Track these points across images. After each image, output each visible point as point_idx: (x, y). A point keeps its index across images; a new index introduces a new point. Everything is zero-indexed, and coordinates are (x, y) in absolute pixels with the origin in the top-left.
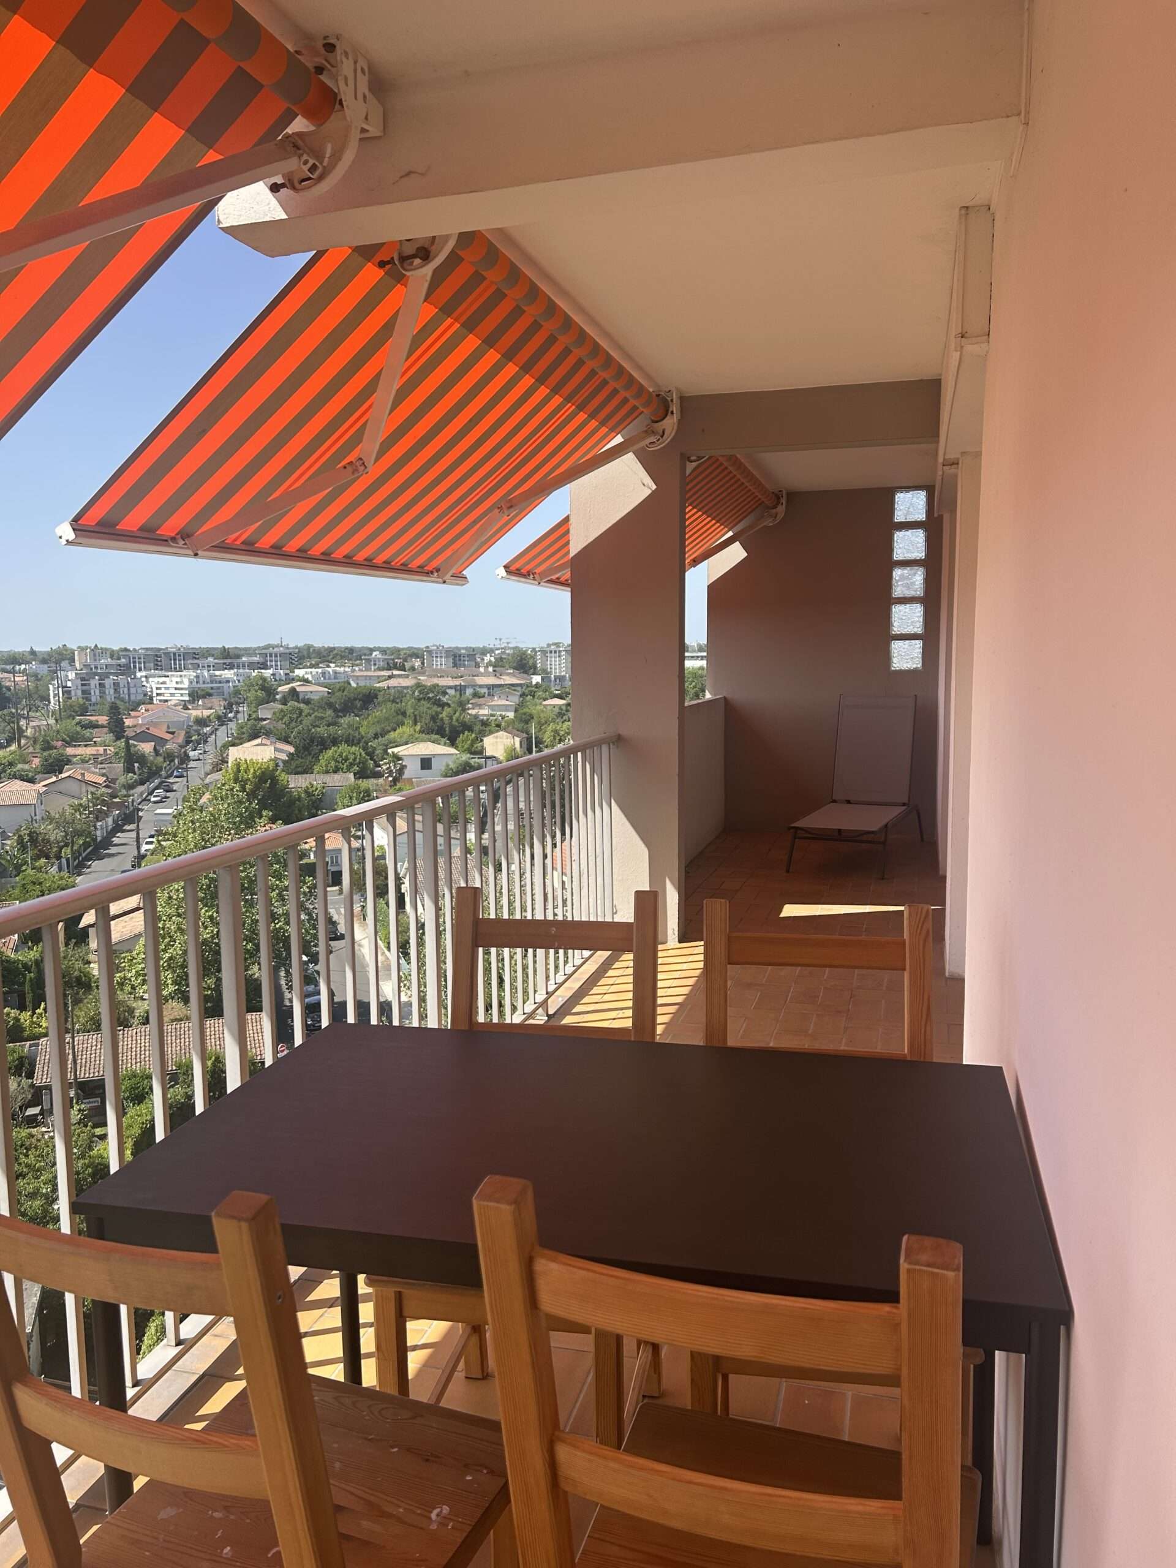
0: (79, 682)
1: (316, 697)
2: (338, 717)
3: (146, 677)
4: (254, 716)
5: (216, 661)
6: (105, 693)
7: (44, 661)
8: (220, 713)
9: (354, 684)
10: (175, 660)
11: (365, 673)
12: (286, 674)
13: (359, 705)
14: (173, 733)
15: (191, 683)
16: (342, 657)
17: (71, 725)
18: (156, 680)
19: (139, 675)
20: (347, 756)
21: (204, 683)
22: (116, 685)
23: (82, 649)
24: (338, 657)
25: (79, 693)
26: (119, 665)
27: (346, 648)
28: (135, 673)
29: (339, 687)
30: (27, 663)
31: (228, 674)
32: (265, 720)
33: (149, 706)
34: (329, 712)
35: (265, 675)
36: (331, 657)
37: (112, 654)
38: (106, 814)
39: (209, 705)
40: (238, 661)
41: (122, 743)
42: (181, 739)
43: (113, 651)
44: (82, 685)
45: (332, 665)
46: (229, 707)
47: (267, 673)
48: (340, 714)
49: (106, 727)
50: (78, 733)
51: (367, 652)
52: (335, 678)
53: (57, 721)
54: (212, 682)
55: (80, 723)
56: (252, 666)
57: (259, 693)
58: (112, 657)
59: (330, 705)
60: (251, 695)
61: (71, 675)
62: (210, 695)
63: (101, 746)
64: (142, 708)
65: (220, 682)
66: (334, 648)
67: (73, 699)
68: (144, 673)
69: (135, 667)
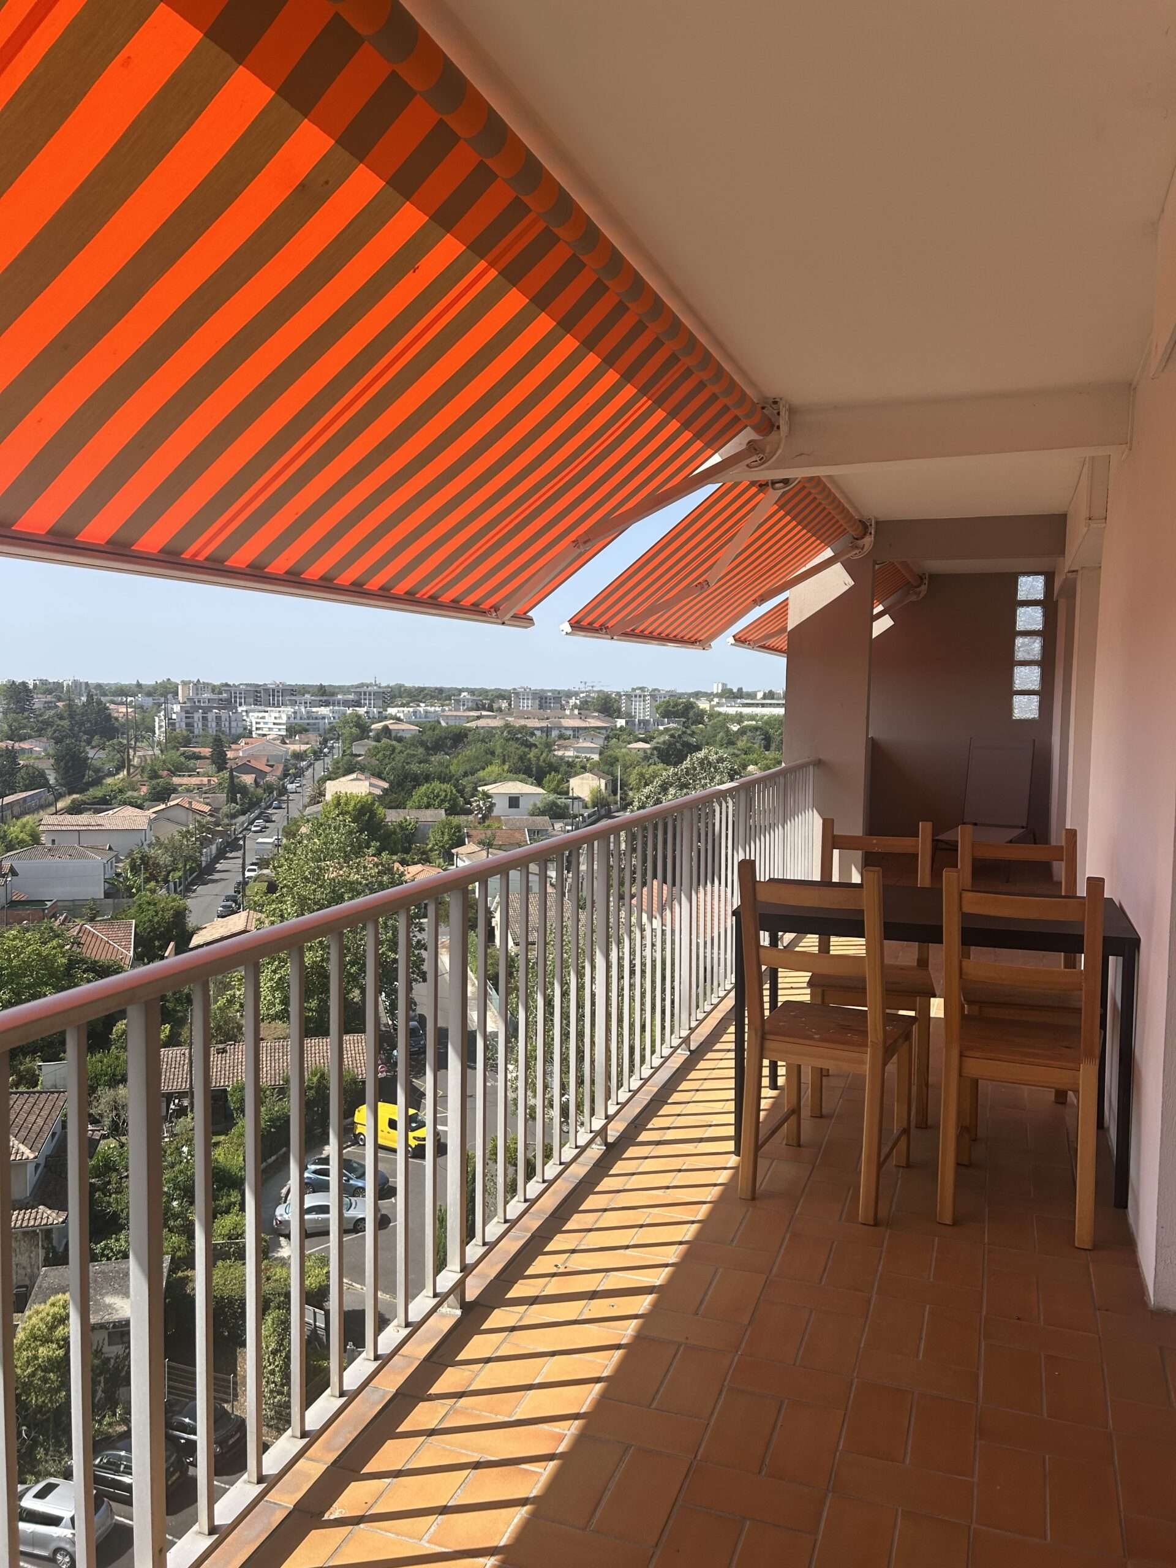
0: (184, 715)
1: (408, 735)
2: (429, 754)
3: (246, 711)
4: (348, 752)
5: (313, 698)
6: (207, 726)
7: (149, 694)
8: (316, 748)
9: (443, 724)
10: (274, 696)
11: (455, 713)
12: (379, 712)
13: (449, 744)
14: (272, 766)
15: (289, 718)
16: (432, 697)
17: (174, 755)
18: (256, 714)
19: (240, 709)
20: (438, 793)
21: (301, 718)
22: (218, 718)
23: (185, 683)
24: (429, 697)
25: (183, 725)
26: (221, 700)
27: (436, 689)
28: (236, 708)
29: (428, 726)
30: (134, 695)
31: (324, 711)
32: (360, 755)
33: (248, 740)
34: (421, 750)
35: (360, 713)
36: (421, 696)
37: (214, 689)
38: (210, 841)
39: (306, 740)
40: (334, 698)
41: (226, 774)
42: (279, 772)
43: (214, 686)
44: (186, 717)
45: (422, 705)
46: (325, 742)
47: (362, 711)
48: (431, 752)
49: (208, 758)
50: (182, 763)
51: (456, 693)
52: (426, 717)
53: (162, 751)
54: (308, 718)
55: (183, 754)
56: (347, 704)
57: (354, 730)
58: (213, 691)
59: (422, 744)
60: (346, 731)
61: (177, 708)
62: (306, 730)
63: (203, 776)
64: (242, 742)
65: (316, 718)
66: (424, 689)
67: (177, 730)
68: (244, 708)
69: (235, 701)
